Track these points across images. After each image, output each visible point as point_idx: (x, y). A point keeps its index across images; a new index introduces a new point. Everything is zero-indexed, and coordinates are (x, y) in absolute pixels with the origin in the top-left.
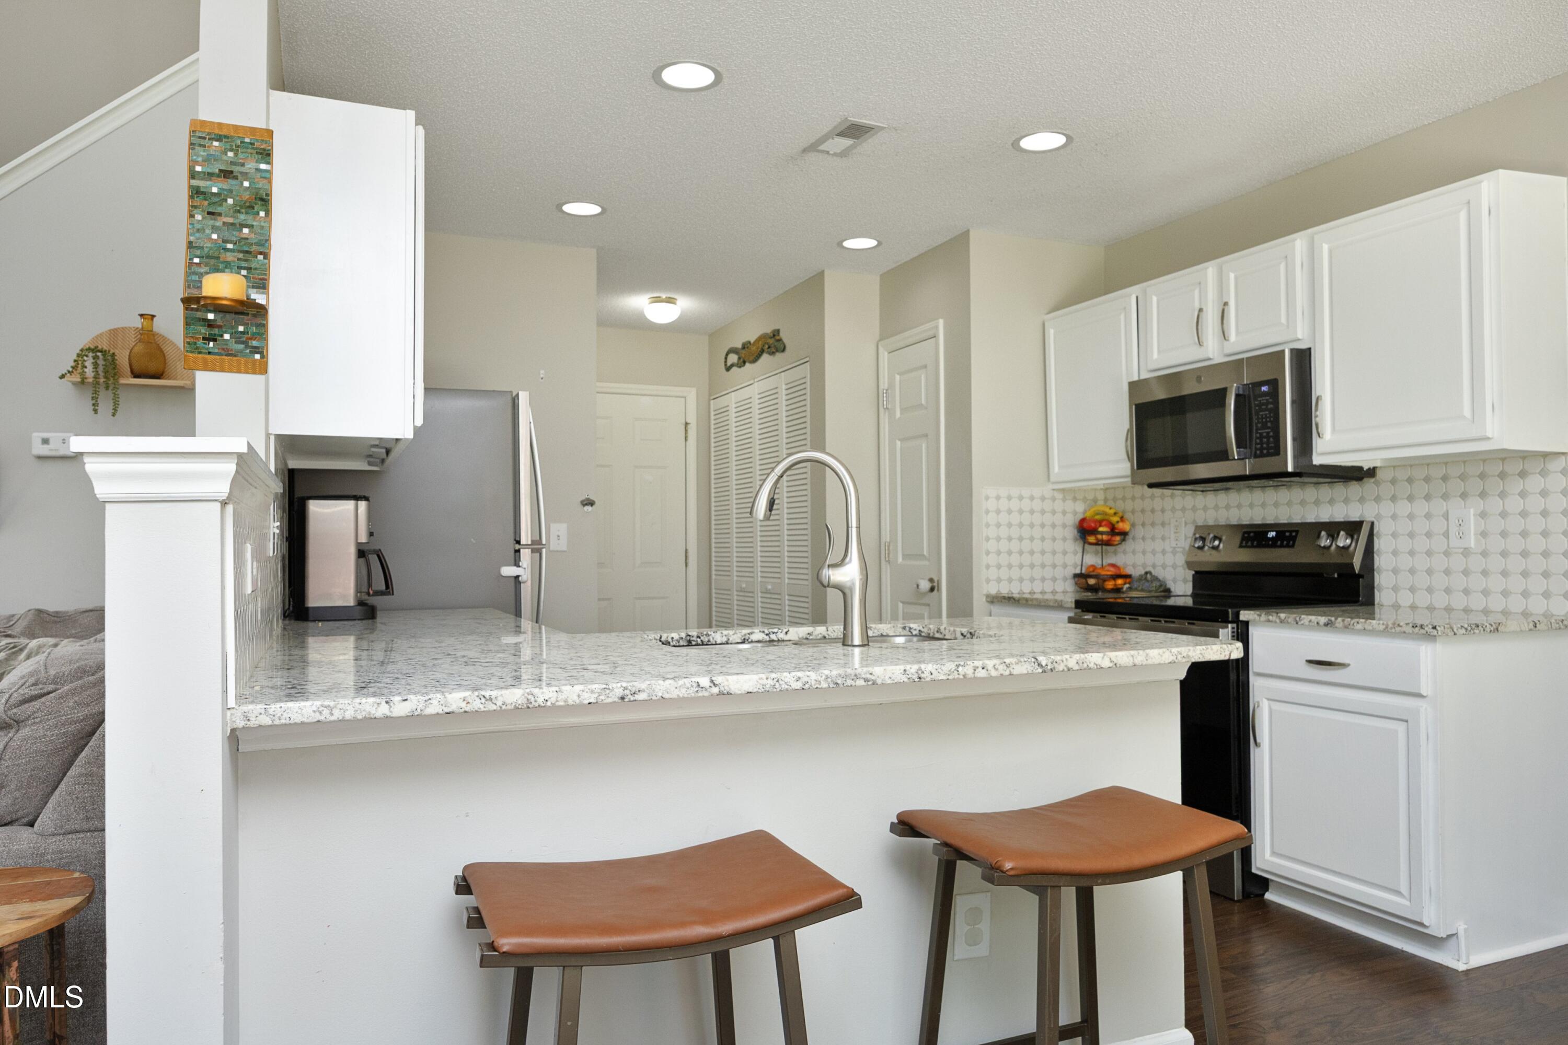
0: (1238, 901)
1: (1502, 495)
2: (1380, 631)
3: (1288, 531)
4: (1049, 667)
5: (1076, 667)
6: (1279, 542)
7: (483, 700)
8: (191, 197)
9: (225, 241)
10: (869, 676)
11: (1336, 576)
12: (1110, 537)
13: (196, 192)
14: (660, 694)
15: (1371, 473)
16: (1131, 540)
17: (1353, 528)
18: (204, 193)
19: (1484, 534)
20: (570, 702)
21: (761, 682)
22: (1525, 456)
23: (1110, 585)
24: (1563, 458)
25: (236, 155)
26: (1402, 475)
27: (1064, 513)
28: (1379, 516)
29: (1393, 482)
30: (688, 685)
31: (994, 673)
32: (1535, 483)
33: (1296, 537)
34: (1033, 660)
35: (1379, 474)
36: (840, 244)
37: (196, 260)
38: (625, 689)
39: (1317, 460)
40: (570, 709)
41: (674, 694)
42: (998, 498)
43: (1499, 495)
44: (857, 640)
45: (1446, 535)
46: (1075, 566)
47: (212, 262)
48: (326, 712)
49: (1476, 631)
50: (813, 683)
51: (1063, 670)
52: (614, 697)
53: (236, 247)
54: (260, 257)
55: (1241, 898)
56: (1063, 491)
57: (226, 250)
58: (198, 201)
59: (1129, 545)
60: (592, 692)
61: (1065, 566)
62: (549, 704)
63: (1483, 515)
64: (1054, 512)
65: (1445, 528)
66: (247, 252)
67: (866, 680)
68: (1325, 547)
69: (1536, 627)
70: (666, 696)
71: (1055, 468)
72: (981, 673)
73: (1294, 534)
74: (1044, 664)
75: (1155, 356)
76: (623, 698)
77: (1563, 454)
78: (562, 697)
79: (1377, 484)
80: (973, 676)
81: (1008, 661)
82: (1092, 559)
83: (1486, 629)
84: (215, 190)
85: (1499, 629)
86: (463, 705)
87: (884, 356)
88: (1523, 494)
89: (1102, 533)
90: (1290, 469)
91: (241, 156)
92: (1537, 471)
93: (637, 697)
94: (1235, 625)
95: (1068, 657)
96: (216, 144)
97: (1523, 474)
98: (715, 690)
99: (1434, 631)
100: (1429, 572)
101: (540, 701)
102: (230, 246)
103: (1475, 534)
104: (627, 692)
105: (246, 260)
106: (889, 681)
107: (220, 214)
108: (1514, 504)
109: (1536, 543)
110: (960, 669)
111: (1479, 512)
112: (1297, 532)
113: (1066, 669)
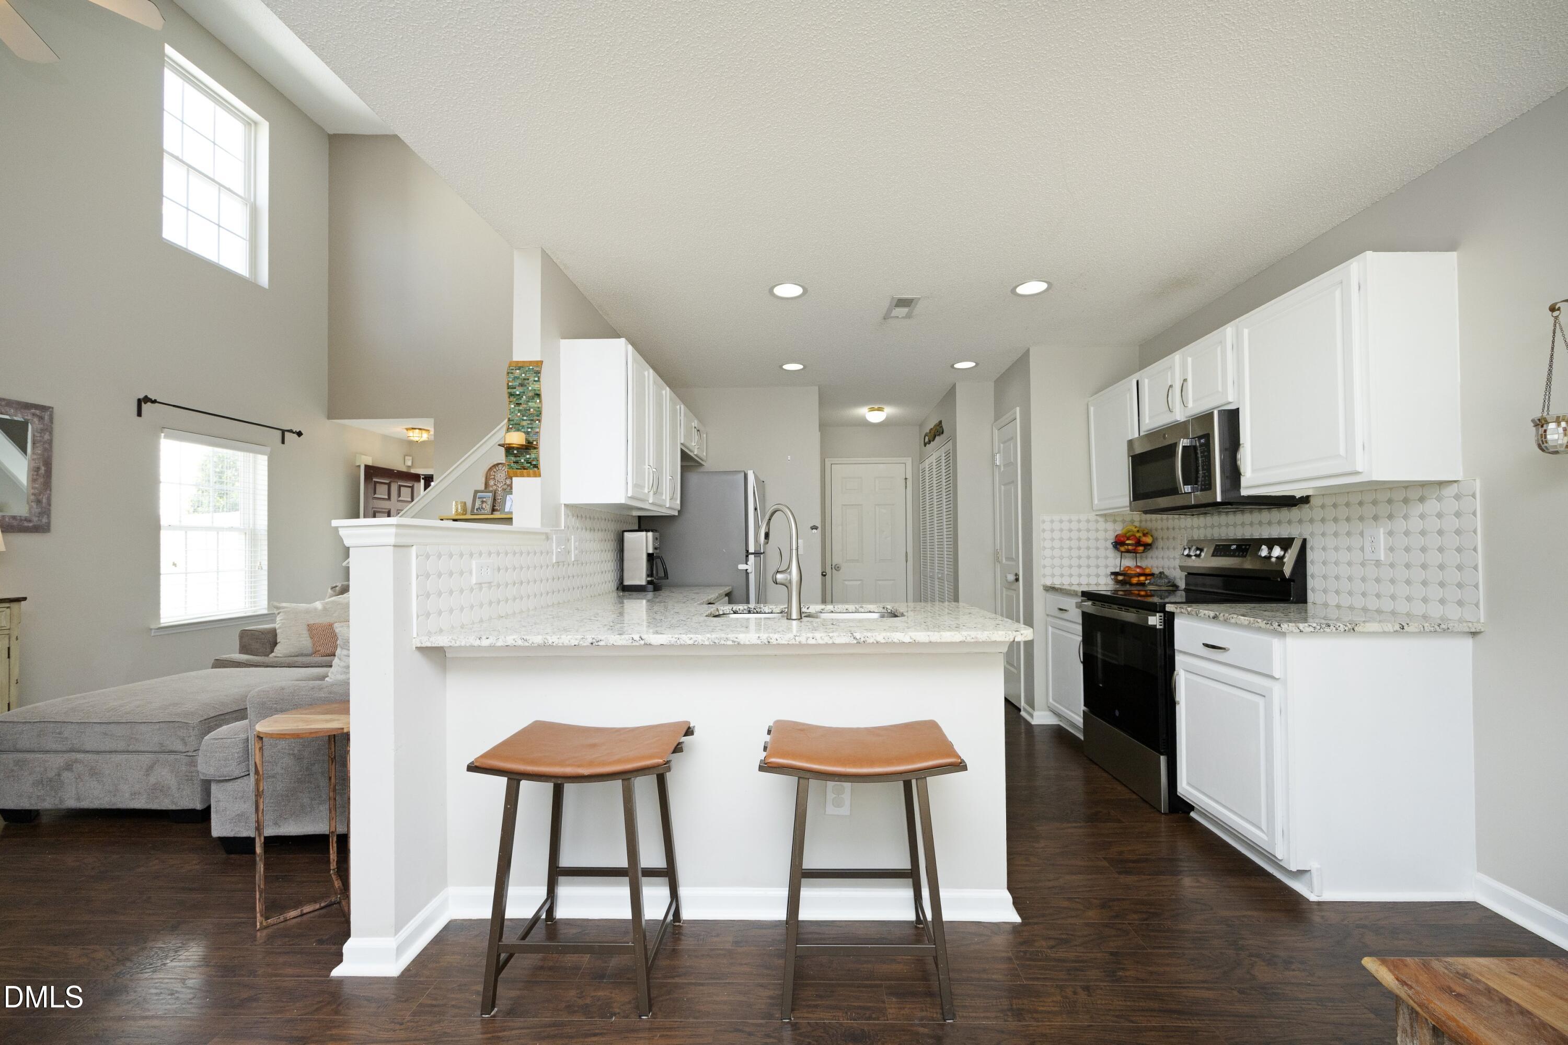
0: (1165, 814)
1: (1405, 517)
2: (1246, 625)
3: (1244, 545)
4: (862, 640)
5: (883, 641)
6: (1237, 553)
7: (523, 641)
8: (509, 397)
9: (523, 416)
10: (736, 640)
11: (1279, 580)
12: (1134, 547)
13: (511, 395)
14: (612, 643)
15: (1305, 500)
16: (1155, 550)
17: (1286, 544)
18: (513, 395)
19: (1391, 549)
20: (566, 645)
21: (669, 639)
22: (1423, 485)
23: (1135, 580)
24: (1456, 484)
25: (526, 375)
26: (1329, 501)
27: (1106, 531)
28: (1312, 534)
29: (1323, 507)
30: (627, 638)
31: (821, 642)
32: (1431, 506)
33: (1248, 549)
34: (850, 635)
35: (1312, 500)
36: (952, 366)
37: (511, 426)
38: (593, 639)
39: (1244, 492)
40: (564, 647)
41: (620, 643)
42: (1052, 521)
43: (1403, 517)
44: (795, 615)
45: (1362, 549)
46: (1115, 567)
47: (517, 426)
48: (453, 642)
49: (1327, 630)
50: (700, 641)
51: (873, 643)
52: (587, 643)
53: (528, 418)
54: (537, 422)
55: (1167, 811)
56: (1105, 515)
57: (524, 420)
58: (512, 399)
59: (1153, 553)
60: (576, 639)
61: (1107, 566)
62: (554, 644)
63: (1390, 533)
64: (1097, 530)
65: (1362, 544)
66: (532, 420)
67: (733, 641)
68: (1265, 557)
69: (1403, 629)
70: (615, 644)
71: (1096, 502)
72: (813, 642)
73: (1248, 547)
74: (858, 638)
75: (1147, 421)
76: (592, 644)
77: (1455, 481)
78: (561, 641)
79: (1311, 508)
80: (805, 643)
81: (831, 635)
82: (1128, 562)
83: (1339, 629)
84: (518, 393)
85: (1356, 629)
86: (514, 642)
87: (996, 432)
88: (1422, 517)
89: (1128, 545)
90: (1219, 499)
91: (528, 375)
92: (1434, 497)
93: (599, 643)
94: (1162, 614)
95: (877, 634)
96: (518, 371)
97: (1422, 499)
98: (642, 642)
99: (1279, 627)
100: (1350, 579)
101: (550, 643)
102: (525, 418)
103: (1385, 549)
104: (594, 641)
105: (531, 424)
106: (748, 643)
107: (521, 404)
108: (1415, 524)
109: (1434, 558)
110: (797, 638)
111: (1387, 531)
112: (1250, 545)
113: (875, 642)
